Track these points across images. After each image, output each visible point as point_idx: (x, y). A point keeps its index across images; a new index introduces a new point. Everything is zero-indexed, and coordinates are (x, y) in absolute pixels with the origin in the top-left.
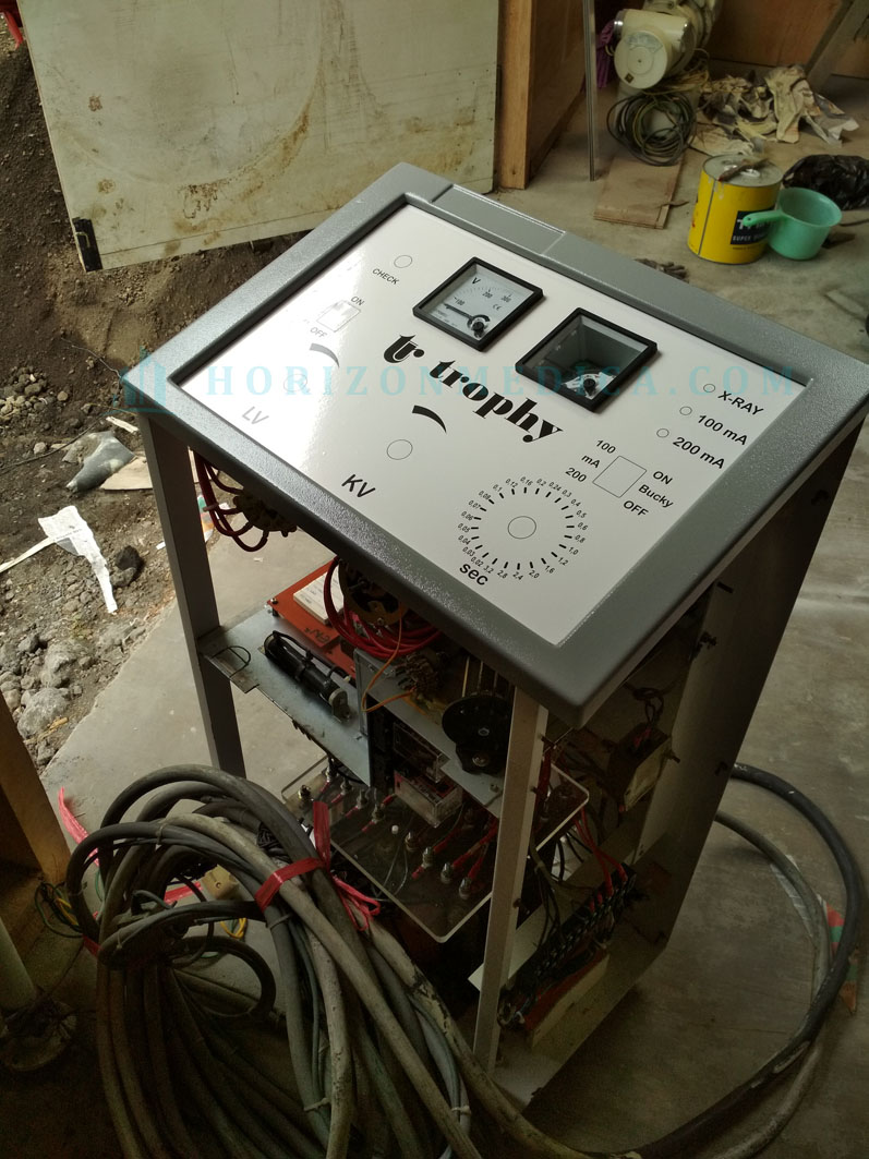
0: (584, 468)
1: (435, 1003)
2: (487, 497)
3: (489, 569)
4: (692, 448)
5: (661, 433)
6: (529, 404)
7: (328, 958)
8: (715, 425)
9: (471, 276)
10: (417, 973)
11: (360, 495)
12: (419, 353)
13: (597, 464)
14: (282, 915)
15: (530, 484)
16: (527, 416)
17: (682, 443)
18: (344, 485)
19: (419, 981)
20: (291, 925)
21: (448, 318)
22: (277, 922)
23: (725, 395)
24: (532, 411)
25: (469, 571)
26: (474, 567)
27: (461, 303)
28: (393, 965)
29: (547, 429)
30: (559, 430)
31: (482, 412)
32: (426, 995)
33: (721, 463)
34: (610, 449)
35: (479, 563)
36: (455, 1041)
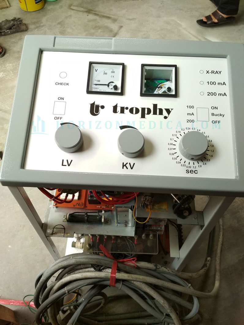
0: (191, 118)
1: (163, 268)
2: (172, 144)
3: (195, 167)
4: (214, 94)
5: (202, 94)
6: (155, 106)
7: (142, 283)
8: (213, 83)
9: (93, 69)
10: (154, 265)
11: (132, 168)
12: (103, 107)
13: (193, 114)
14: (120, 283)
15: (180, 132)
16: (158, 110)
17: (209, 94)
18: (123, 168)
19: (156, 266)
20: (124, 283)
21: (100, 89)
22: (121, 286)
23: (208, 72)
24: (158, 107)
25: (189, 171)
26: (190, 169)
27: (99, 81)
28: (148, 268)
29: (168, 111)
30: (172, 109)
31: (143, 116)
32: (160, 268)
33: (225, 94)
34: (192, 107)
35: (190, 167)
36: (172, 272)
